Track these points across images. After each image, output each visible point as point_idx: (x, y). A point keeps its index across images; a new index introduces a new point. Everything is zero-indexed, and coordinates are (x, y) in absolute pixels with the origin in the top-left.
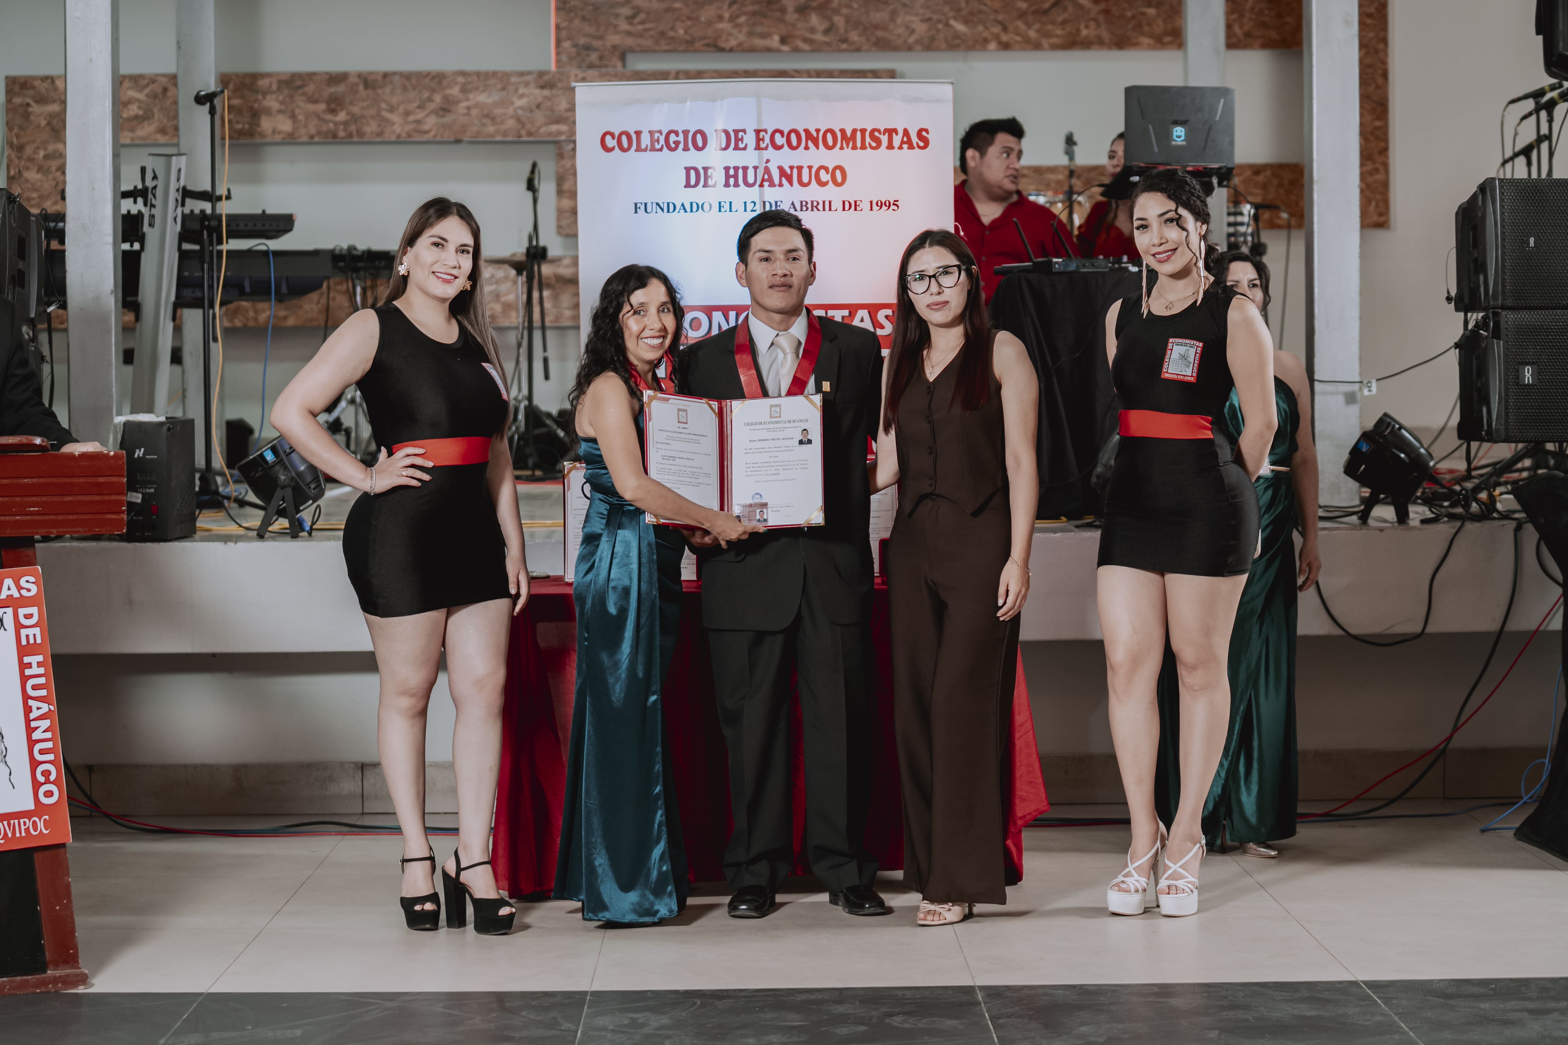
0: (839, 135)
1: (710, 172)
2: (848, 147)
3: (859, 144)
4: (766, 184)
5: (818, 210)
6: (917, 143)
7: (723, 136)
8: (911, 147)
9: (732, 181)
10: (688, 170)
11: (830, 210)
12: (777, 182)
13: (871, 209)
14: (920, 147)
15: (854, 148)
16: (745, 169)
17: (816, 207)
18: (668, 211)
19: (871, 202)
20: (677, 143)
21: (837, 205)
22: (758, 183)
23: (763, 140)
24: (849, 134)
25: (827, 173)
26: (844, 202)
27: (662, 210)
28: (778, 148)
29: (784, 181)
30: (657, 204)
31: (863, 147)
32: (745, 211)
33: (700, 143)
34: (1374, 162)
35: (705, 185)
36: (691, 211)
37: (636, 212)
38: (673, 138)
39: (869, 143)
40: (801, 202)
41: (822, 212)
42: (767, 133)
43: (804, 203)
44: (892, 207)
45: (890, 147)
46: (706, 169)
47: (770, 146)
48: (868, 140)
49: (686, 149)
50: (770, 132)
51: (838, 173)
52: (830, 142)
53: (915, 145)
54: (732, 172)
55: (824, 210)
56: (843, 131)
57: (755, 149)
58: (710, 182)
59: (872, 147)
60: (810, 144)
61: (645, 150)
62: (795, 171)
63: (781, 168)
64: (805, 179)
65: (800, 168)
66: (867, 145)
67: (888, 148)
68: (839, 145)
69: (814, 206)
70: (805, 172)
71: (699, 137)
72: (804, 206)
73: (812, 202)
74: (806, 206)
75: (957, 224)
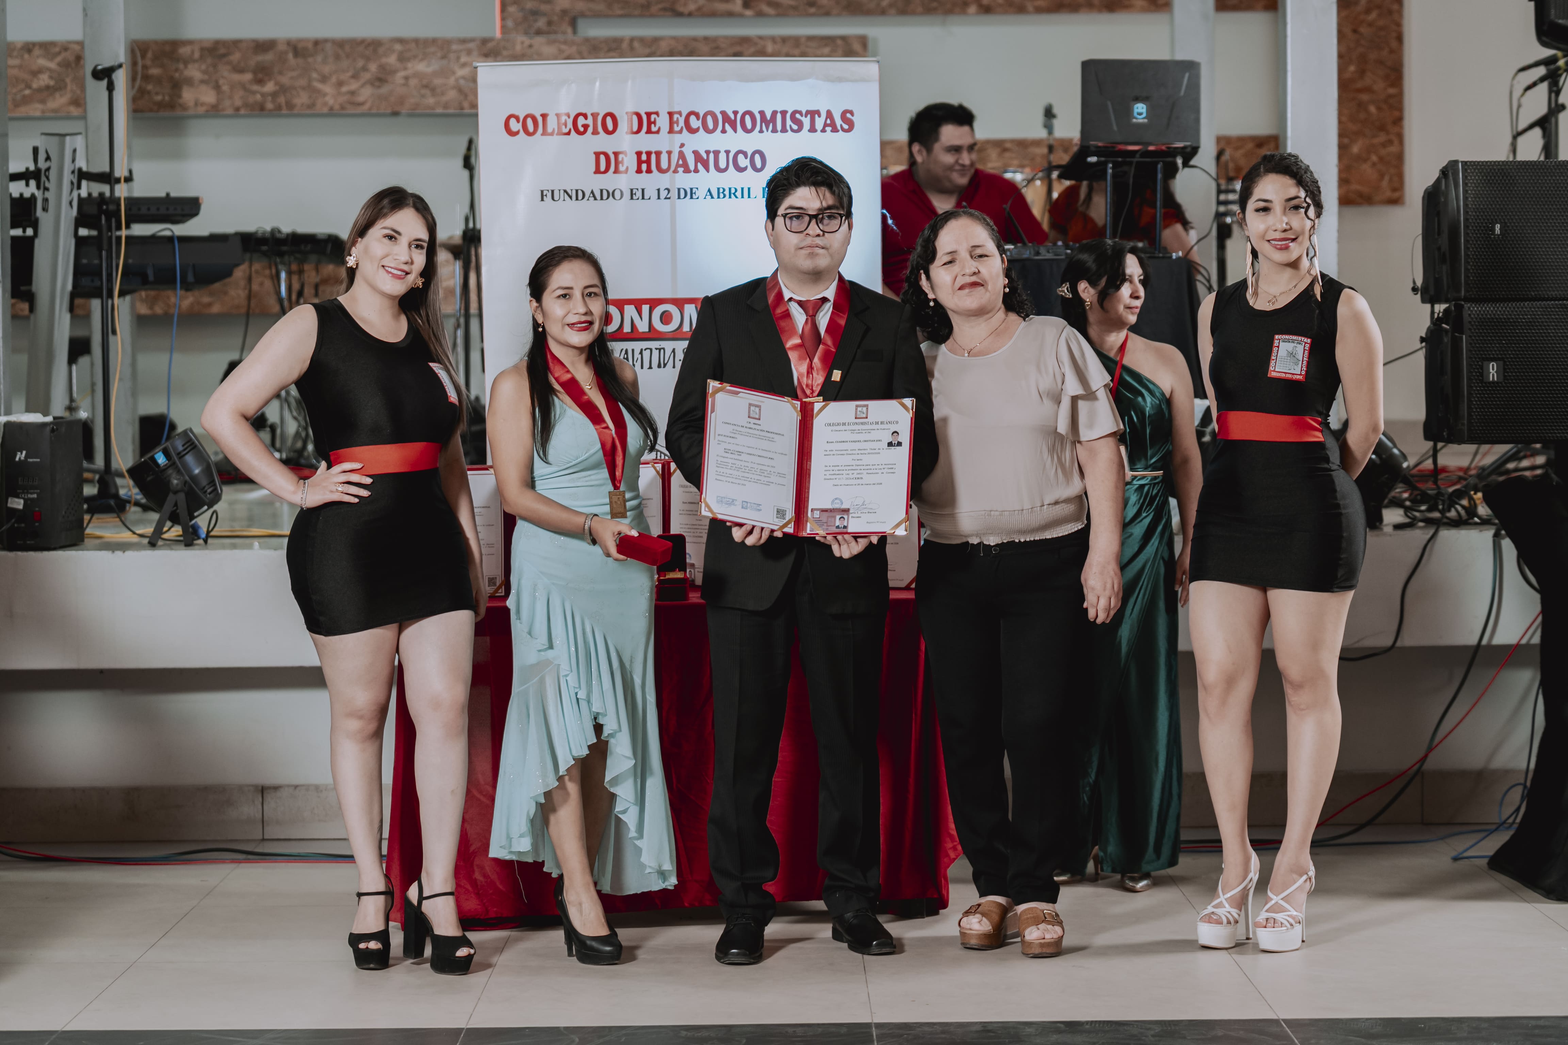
0: (758, 117)
1: (620, 157)
2: (767, 131)
3: (779, 127)
4: (681, 170)
5: (736, 197)
6: (841, 125)
7: (635, 119)
8: (835, 130)
9: (644, 167)
10: (598, 155)
11: (749, 197)
12: (692, 167)
14: (844, 130)
15: (774, 131)
16: (658, 154)
17: (734, 194)
18: (577, 199)
20: (586, 127)
22: (672, 169)
23: (677, 122)
24: (768, 117)
25: (746, 158)
27: (571, 197)
28: (693, 131)
29: (700, 166)
30: (565, 191)
31: (784, 130)
32: (659, 198)
33: (610, 126)
34: (1388, 133)
35: (616, 171)
36: (602, 199)
37: (542, 200)
38: (581, 121)
39: (790, 126)
40: (718, 189)
41: (740, 200)
42: (681, 116)
43: (721, 190)
45: (813, 129)
46: (616, 154)
47: (685, 130)
48: (789, 122)
49: (595, 132)
50: (684, 115)
51: (757, 158)
52: (749, 125)
53: (839, 128)
54: (644, 157)
55: (742, 197)
56: (762, 113)
57: (669, 133)
58: (622, 168)
59: (793, 130)
60: (727, 127)
61: (552, 134)
62: (712, 156)
63: (696, 153)
64: (722, 165)
65: (717, 153)
66: (788, 128)
67: (809, 131)
68: (758, 128)
69: (732, 193)
70: (722, 157)
71: (609, 120)
72: (721, 193)
73: (730, 189)
74: (723, 193)
75: (885, 211)
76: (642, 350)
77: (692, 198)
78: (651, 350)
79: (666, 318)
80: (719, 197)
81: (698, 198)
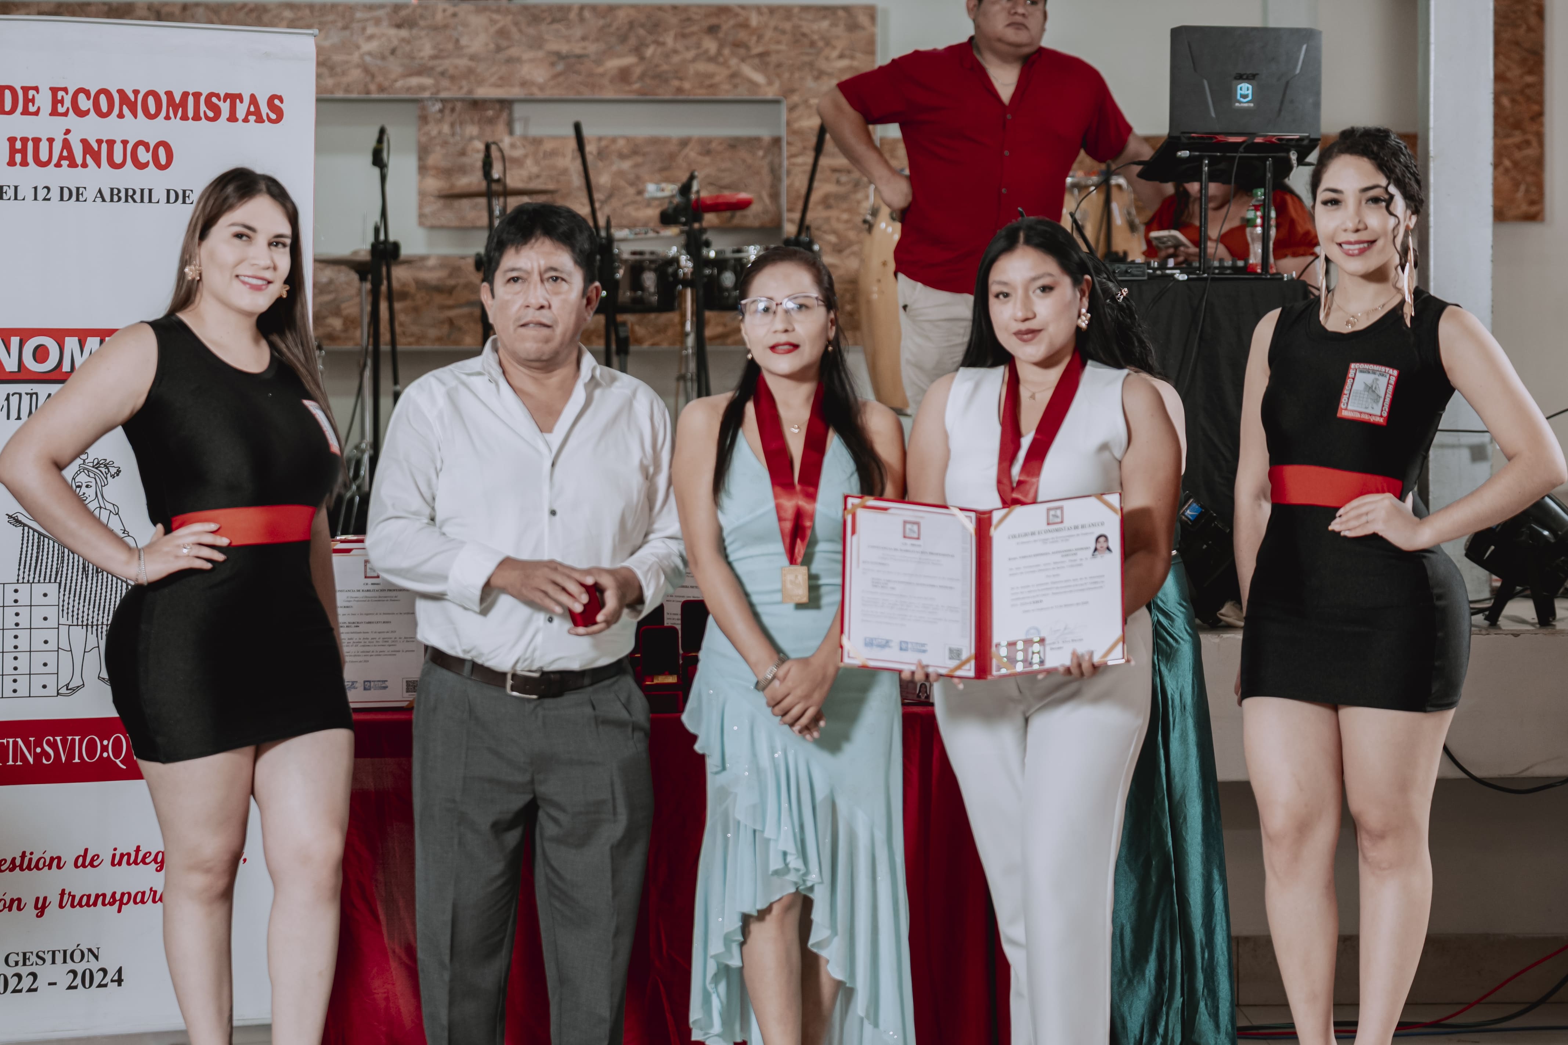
0: (164, 99)
2: (175, 118)
3: (191, 113)
4: (64, 163)
5: (135, 201)
6: (268, 115)
7: (8, 95)
8: (259, 120)
9: (18, 157)
11: (150, 201)
12: (79, 161)
14: (271, 120)
15: (185, 118)
16: (37, 141)
17: (132, 197)
21: (159, 194)
22: (53, 161)
23: (62, 102)
24: (177, 99)
25: (148, 150)
26: (168, 191)
28: (82, 114)
29: (89, 160)
31: (197, 117)
32: (36, 199)
39: (205, 112)
40: (112, 190)
41: (139, 204)
42: (67, 94)
43: (116, 192)
45: (233, 118)
47: (71, 112)
48: (203, 107)
50: (71, 93)
51: (162, 151)
52: (152, 109)
53: (265, 117)
54: (18, 145)
55: (142, 201)
56: (169, 94)
57: (50, 114)
59: (207, 118)
60: (126, 110)
62: (104, 146)
63: (84, 142)
64: (118, 159)
65: (111, 143)
66: (202, 115)
67: (229, 120)
68: (164, 113)
69: (129, 196)
70: (118, 149)
72: (115, 196)
73: (127, 191)
74: (117, 195)
76: (8, 395)
77: (78, 200)
78: (20, 395)
79: (40, 354)
80: (112, 200)
81: (85, 201)
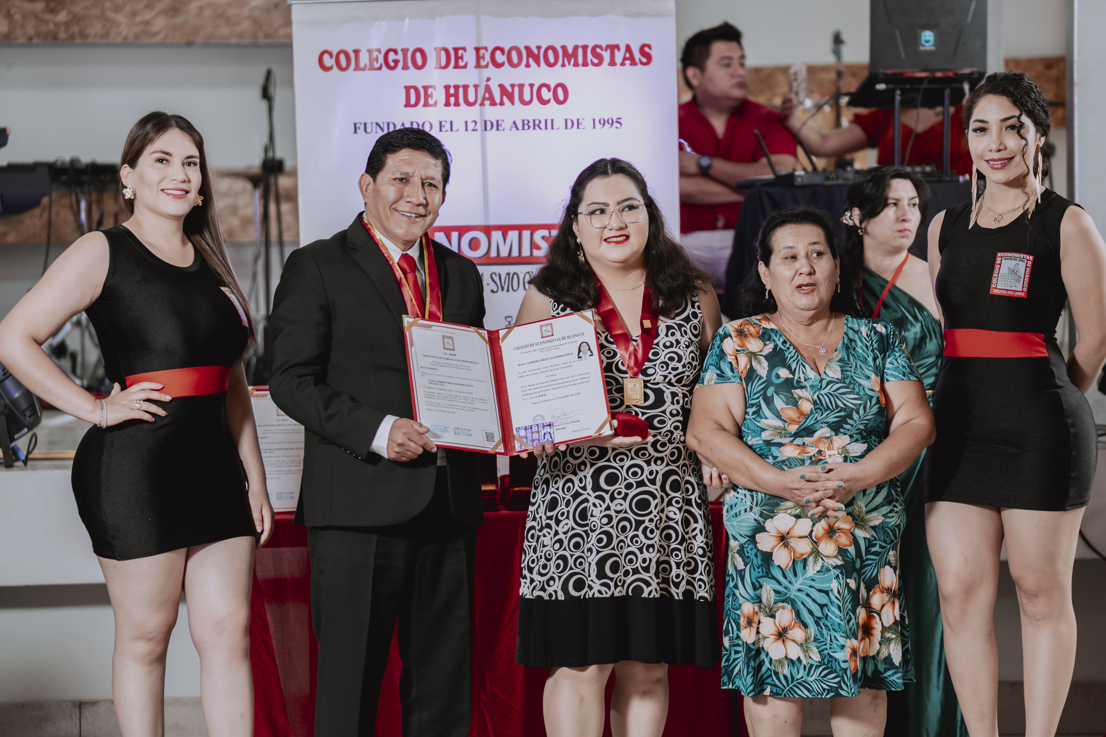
0: (560, 52)
1: (430, 91)
2: (569, 64)
3: (580, 61)
4: (487, 103)
5: (540, 128)
6: (640, 59)
7: (443, 54)
8: (633, 63)
9: (452, 100)
10: (408, 89)
11: (552, 128)
12: (498, 100)
13: (594, 127)
14: (642, 63)
15: (576, 65)
16: (466, 87)
17: (538, 126)
19: (594, 120)
20: (396, 62)
21: (559, 123)
22: (479, 102)
23: (483, 57)
24: (570, 51)
25: (549, 90)
26: (566, 120)
28: (498, 65)
29: (505, 99)
30: (377, 124)
31: (585, 64)
32: (466, 130)
33: (420, 62)
35: (426, 104)
37: (355, 132)
38: (392, 56)
39: (591, 60)
40: (523, 121)
41: (544, 131)
42: (487, 51)
43: (526, 122)
44: (616, 125)
47: (491, 65)
48: (590, 56)
49: (405, 67)
50: (490, 50)
51: (560, 91)
52: (552, 59)
53: (637, 61)
54: (452, 91)
55: (546, 128)
56: (564, 48)
57: (476, 67)
58: (431, 102)
59: (593, 64)
60: (531, 61)
61: (364, 69)
62: (516, 89)
63: (502, 87)
64: (527, 97)
65: (521, 86)
66: (589, 62)
67: (610, 64)
68: (560, 62)
69: (536, 125)
70: (527, 90)
71: (418, 56)
72: (526, 125)
73: (534, 121)
74: (527, 124)
75: (682, 141)
77: (498, 129)
79: (474, 245)
80: (523, 129)
81: (504, 130)
